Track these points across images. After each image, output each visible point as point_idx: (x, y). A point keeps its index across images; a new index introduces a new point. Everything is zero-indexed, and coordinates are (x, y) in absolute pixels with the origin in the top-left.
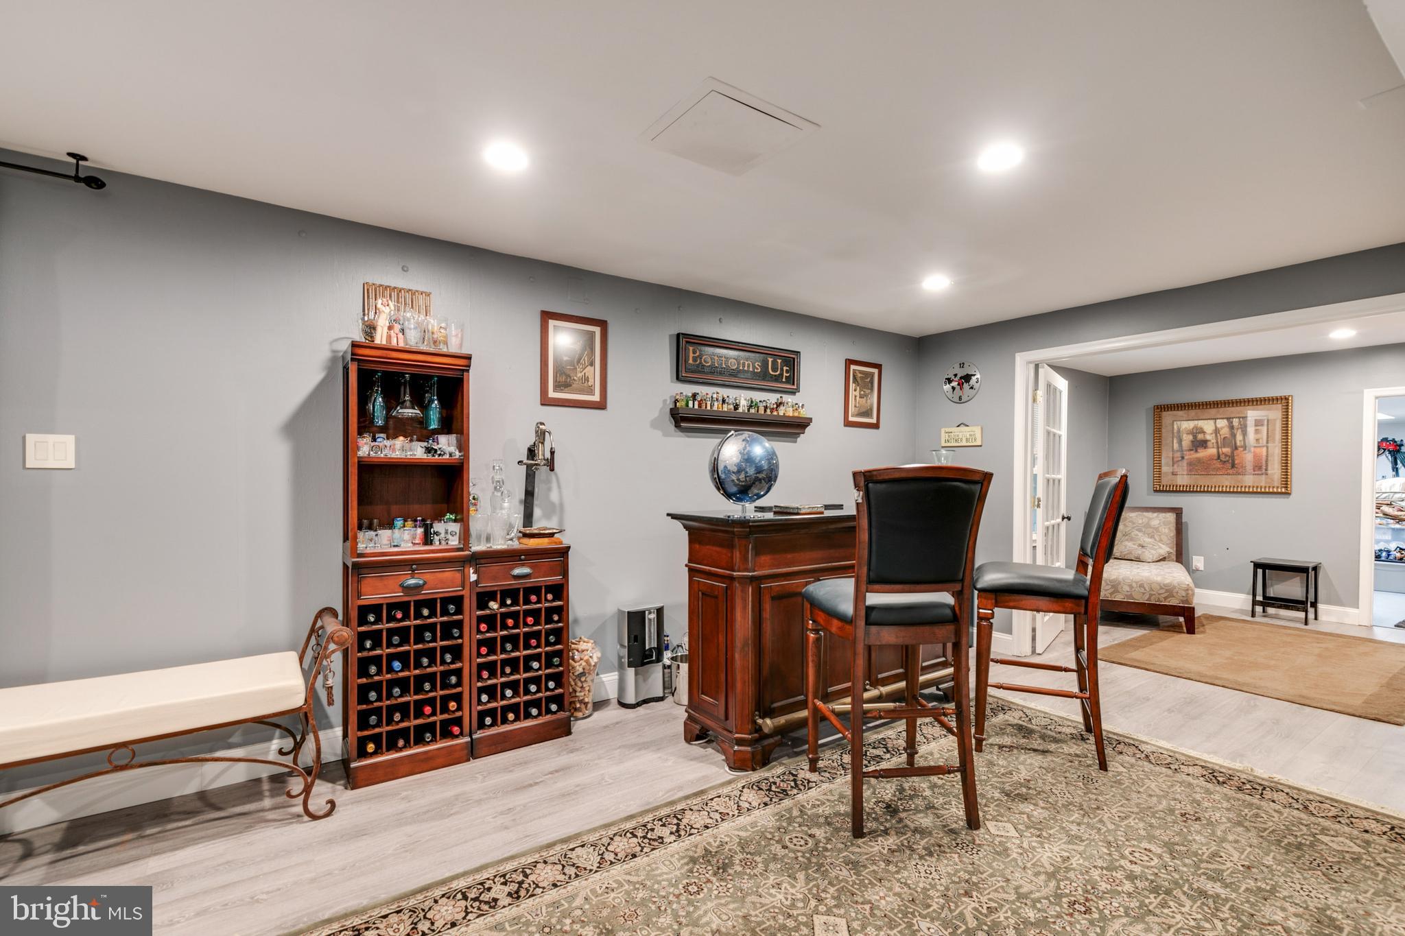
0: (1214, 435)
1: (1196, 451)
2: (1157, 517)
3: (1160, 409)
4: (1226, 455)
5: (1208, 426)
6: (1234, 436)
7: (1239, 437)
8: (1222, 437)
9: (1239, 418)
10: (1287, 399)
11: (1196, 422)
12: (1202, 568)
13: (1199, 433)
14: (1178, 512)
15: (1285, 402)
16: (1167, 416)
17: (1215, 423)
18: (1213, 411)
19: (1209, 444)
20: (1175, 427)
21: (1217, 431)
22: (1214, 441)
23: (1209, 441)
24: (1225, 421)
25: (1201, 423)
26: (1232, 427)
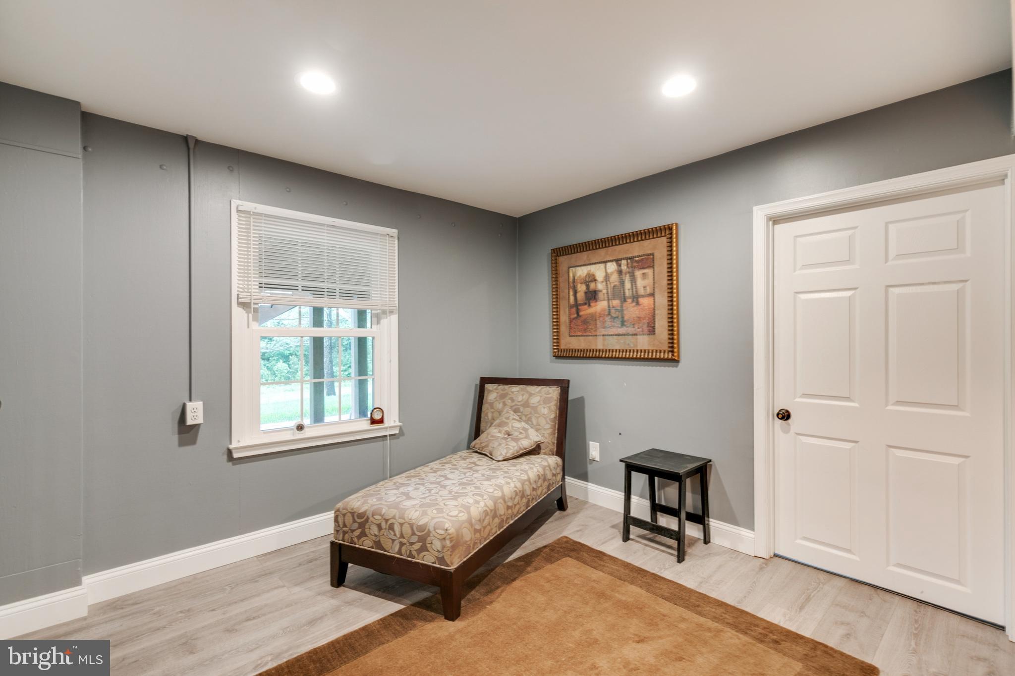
0: (604, 283)
1: (589, 305)
2: (540, 392)
3: (558, 253)
4: (616, 310)
5: (599, 271)
6: (622, 283)
7: (628, 285)
8: (612, 285)
9: (627, 259)
10: (670, 228)
11: (589, 267)
12: (598, 459)
13: (592, 281)
14: (564, 385)
15: (668, 232)
16: (564, 260)
17: (605, 267)
18: (602, 253)
19: (600, 296)
20: (571, 275)
21: (607, 278)
22: (605, 291)
23: (601, 291)
24: (614, 263)
25: (593, 269)
26: (620, 272)
